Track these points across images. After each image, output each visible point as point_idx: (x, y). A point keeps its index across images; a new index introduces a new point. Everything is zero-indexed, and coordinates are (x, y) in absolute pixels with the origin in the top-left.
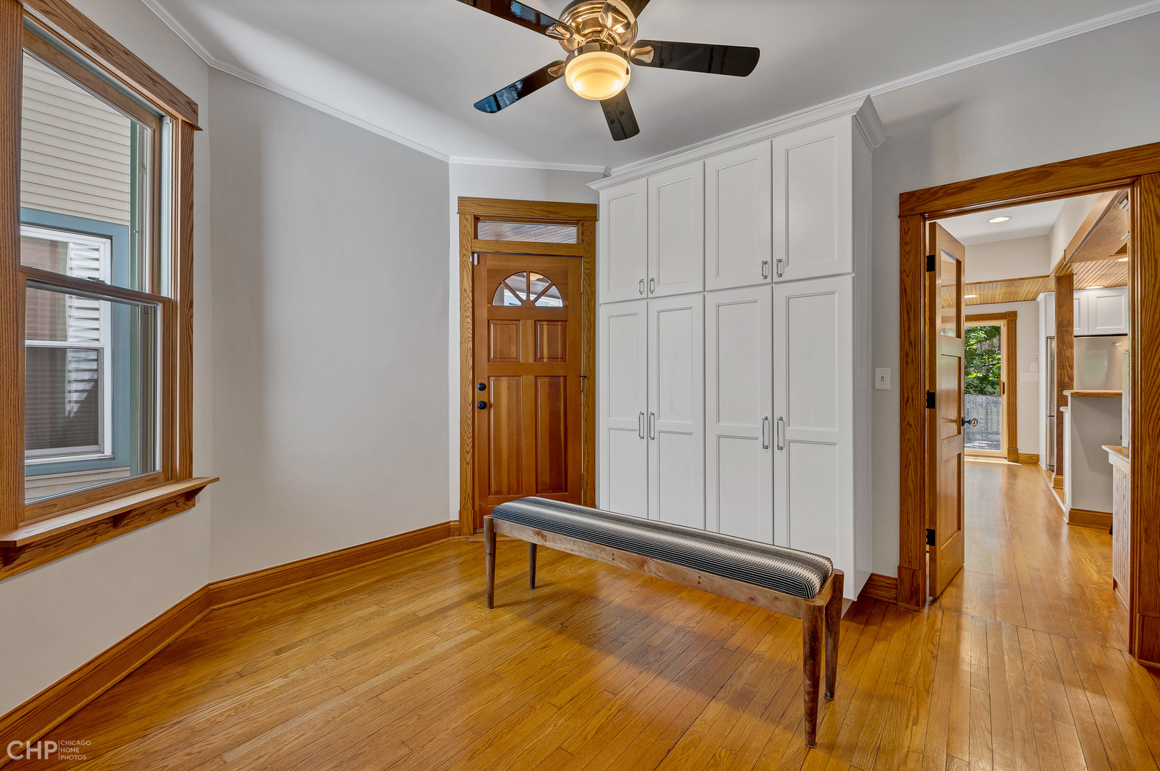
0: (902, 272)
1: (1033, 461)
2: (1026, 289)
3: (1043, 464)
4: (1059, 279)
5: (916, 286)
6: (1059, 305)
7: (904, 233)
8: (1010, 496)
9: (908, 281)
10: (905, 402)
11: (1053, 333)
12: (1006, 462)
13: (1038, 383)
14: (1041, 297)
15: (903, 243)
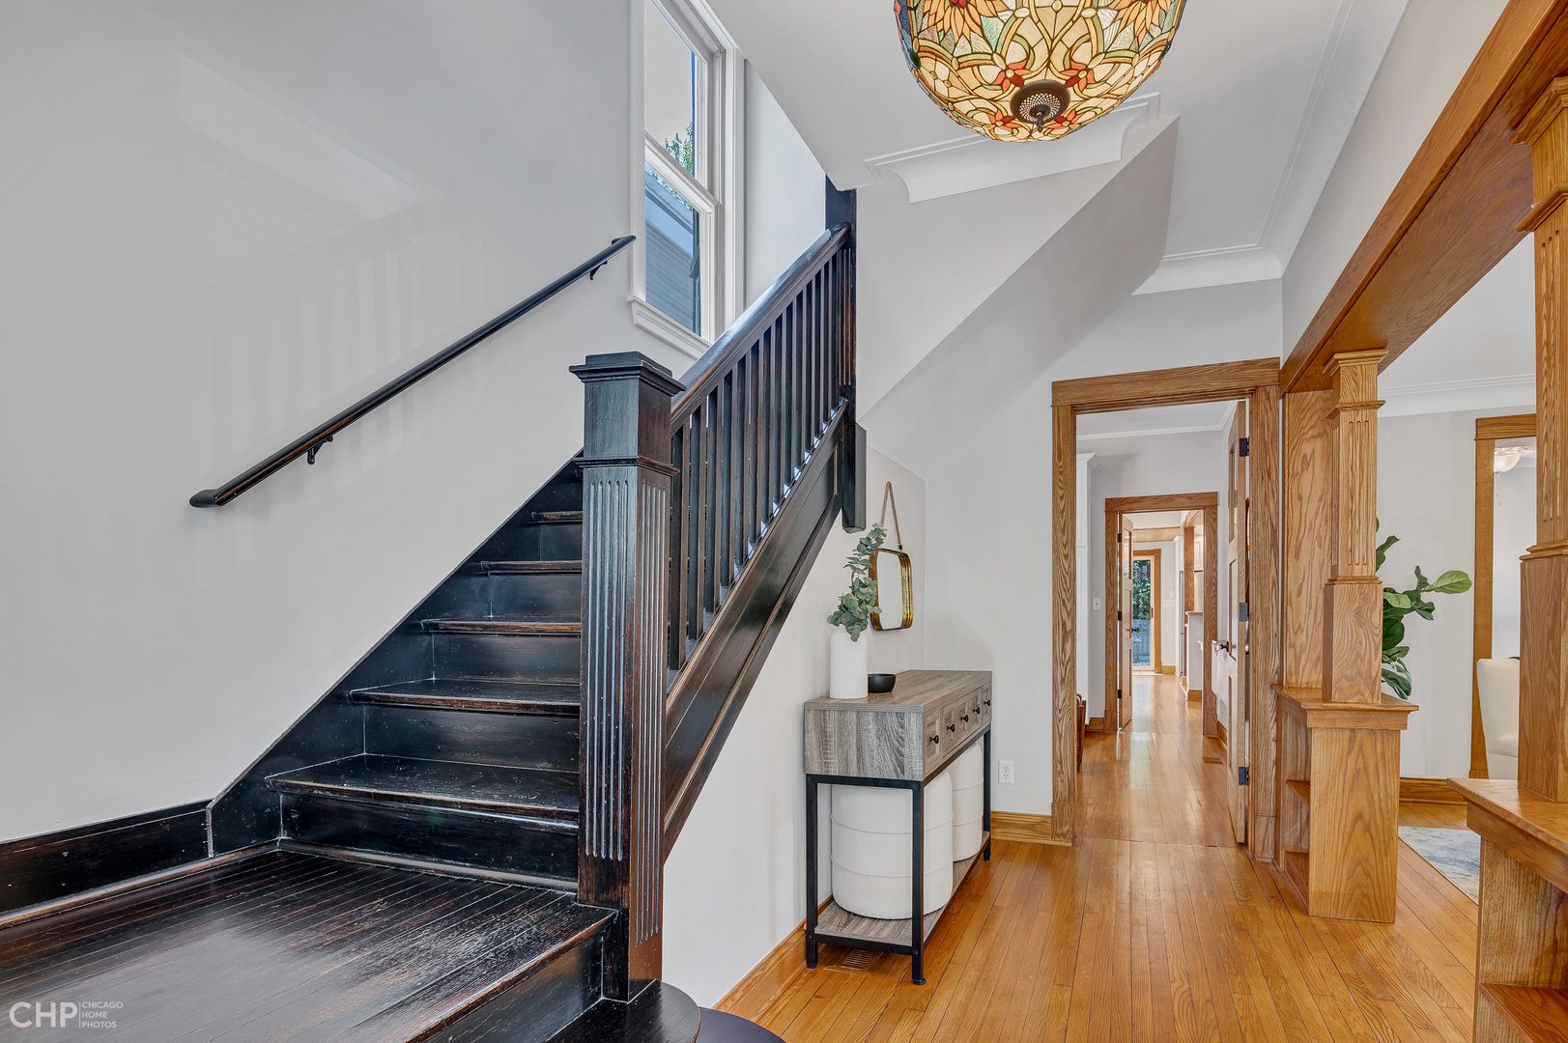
0: (1107, 543)
1: (1171, 671)
2: (1166, 534)
3: (1177, 674)
4: (1185, 529)
5: (1114, 551)
6: (1186, 550)
7: (1107, 521)
8: (1157, 692)
9: (1110, 548)
10: (1108, 617)
11: (1183, 570)
12: (1153, 673)
13: (1174, 608)
14: (1176, 539)
15: (1107, 527)
